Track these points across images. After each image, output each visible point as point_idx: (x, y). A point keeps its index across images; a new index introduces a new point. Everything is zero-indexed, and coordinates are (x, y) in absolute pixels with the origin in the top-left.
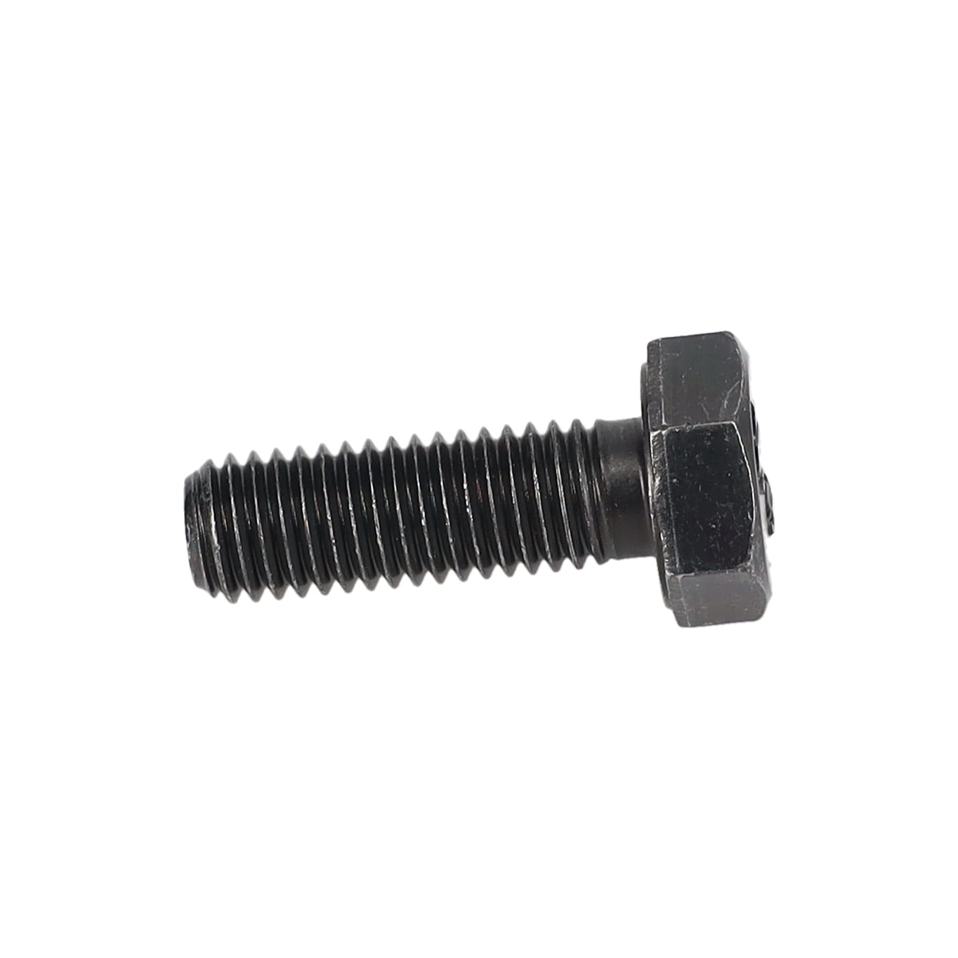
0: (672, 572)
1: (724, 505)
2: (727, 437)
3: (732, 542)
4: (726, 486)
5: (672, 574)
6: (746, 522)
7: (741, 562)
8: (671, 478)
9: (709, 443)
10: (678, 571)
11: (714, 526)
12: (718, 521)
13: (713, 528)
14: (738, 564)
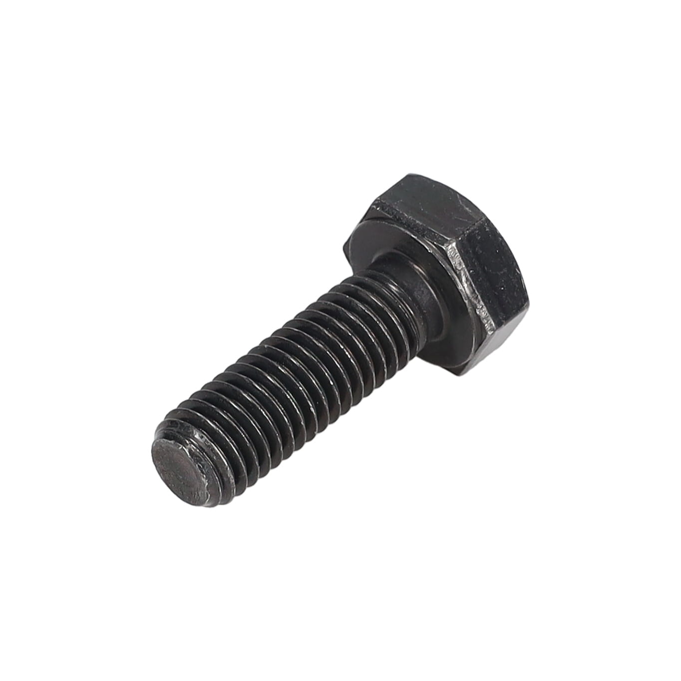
0: (492, 331)
1: (502, 272)
2: (487, 228)
3: (515, 293)
4: (499, 259)
5: (492, 332)
6: (518, 276)
7: (525, 303)
8: (469, 272)
9: (480, 237)
10: (495, 328)
11: (502, 288)
12: (503, 284)
13: (503, 290)
14: (524, 305)
